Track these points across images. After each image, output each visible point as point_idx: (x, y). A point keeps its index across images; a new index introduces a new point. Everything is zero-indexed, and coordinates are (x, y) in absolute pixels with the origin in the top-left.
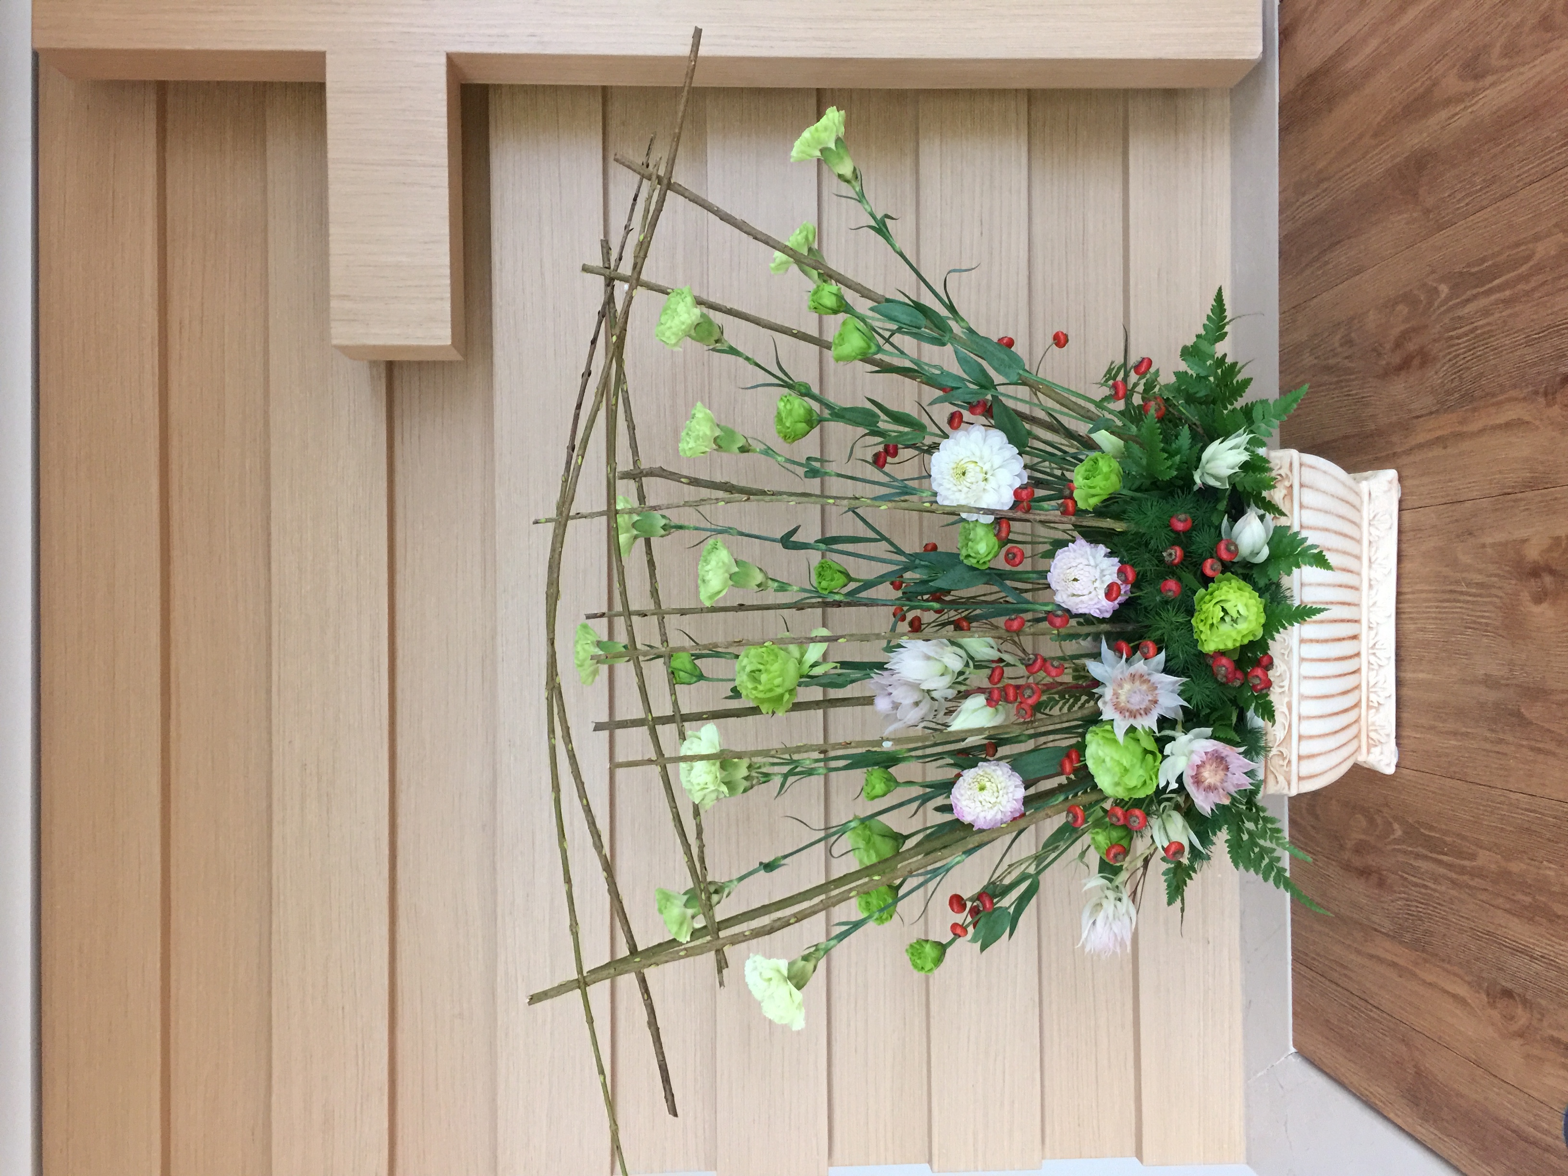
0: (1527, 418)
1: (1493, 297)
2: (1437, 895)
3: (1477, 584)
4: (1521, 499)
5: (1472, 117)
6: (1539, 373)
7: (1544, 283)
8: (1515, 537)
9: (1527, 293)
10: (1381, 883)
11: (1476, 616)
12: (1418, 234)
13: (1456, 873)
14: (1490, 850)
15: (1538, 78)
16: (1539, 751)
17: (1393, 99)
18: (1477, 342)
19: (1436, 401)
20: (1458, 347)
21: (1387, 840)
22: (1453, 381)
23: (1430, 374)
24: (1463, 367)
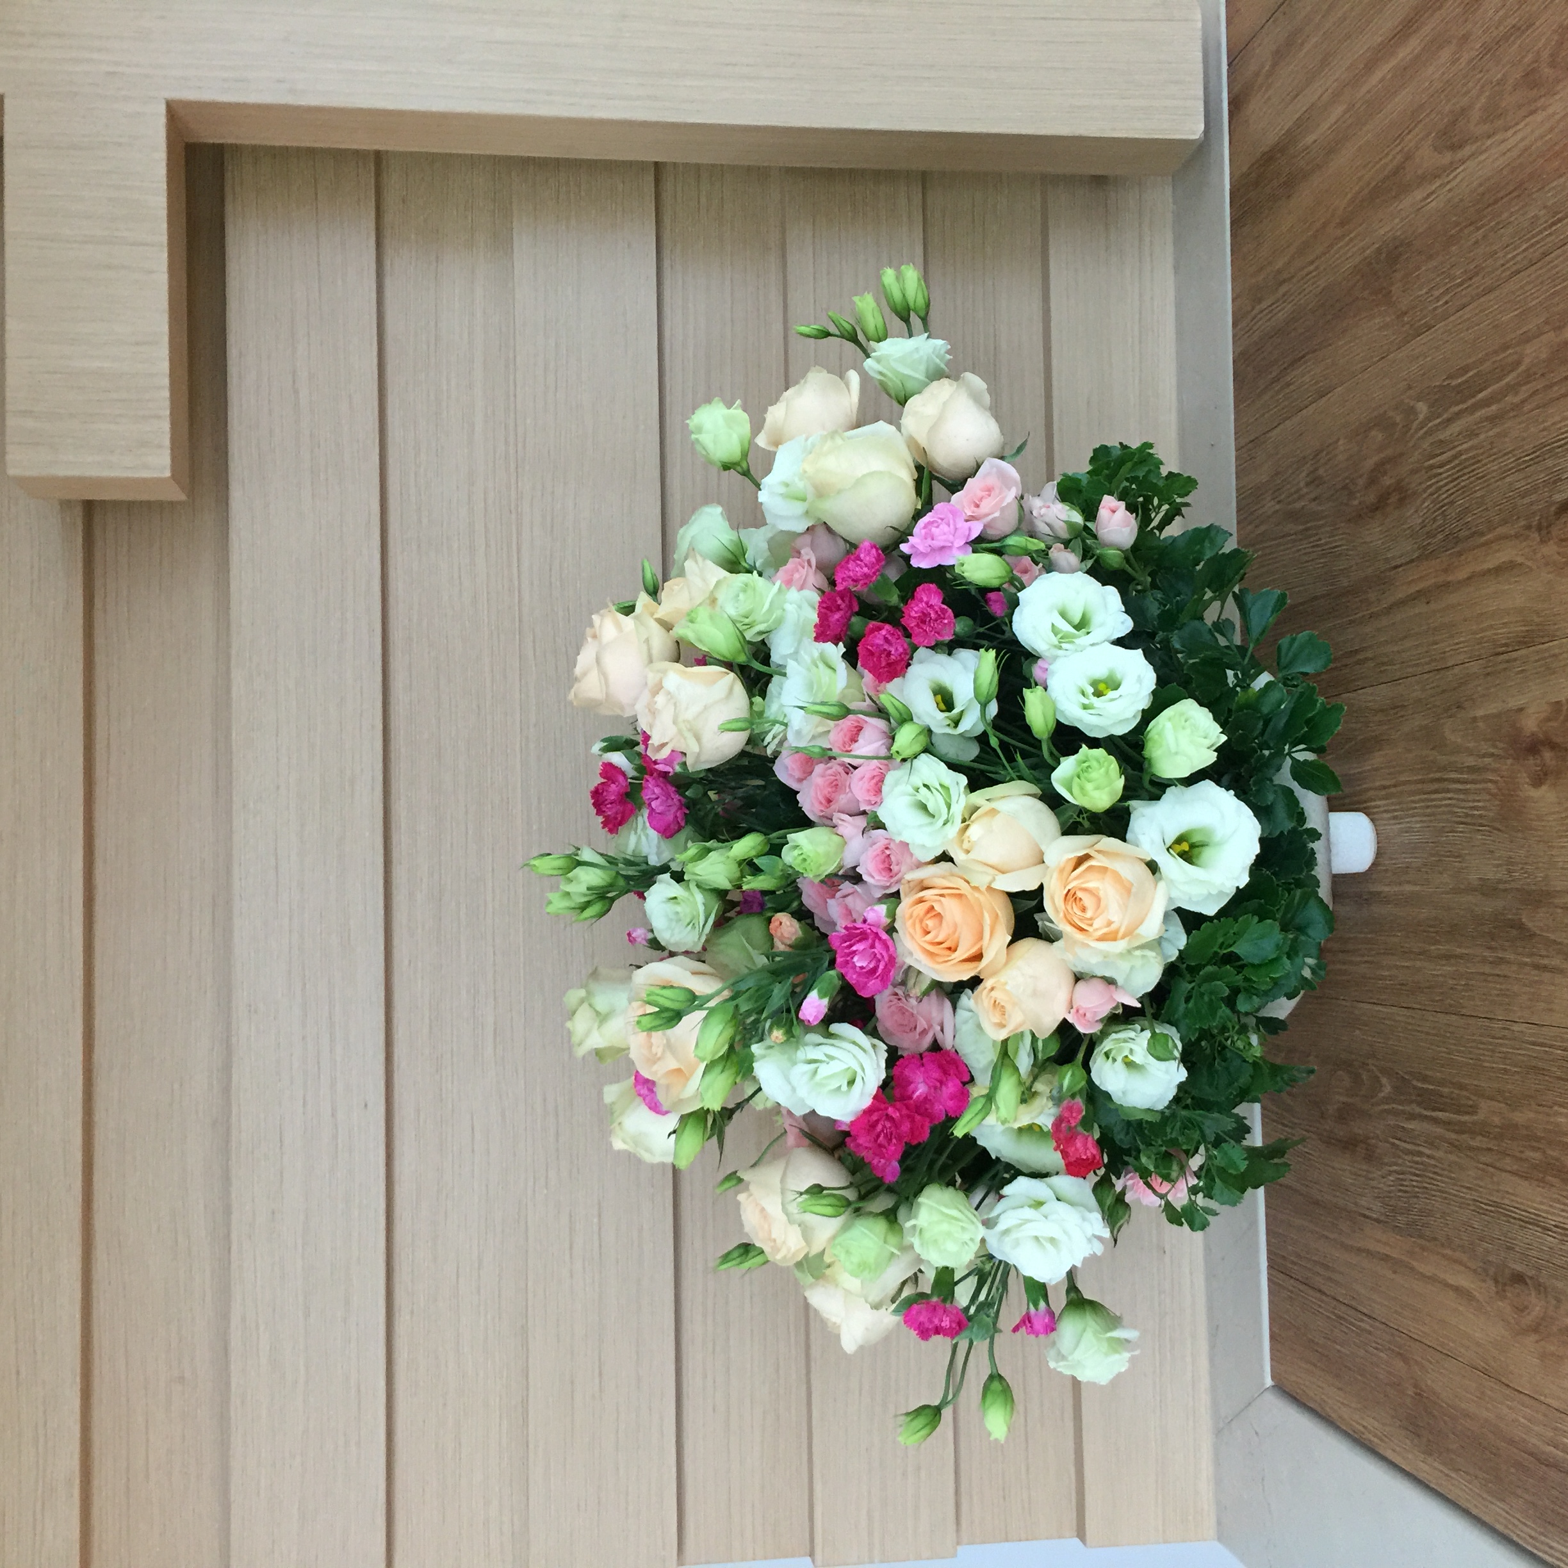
0: (1519, 560)
1: (1479, 414)
2: (1432, 1162)
3: (1468, 767)
4: (1515, 660)
5: (1450, 195)
6: (1532, 503)
7: (1535, 393)
8: (1510, 705)
9: (1517, 407)
10: (1370, 1157)
11: (1466, 808)
12: (1391, 342)
13: (1454, 1131)
14: (1492, 1099)
15: (1522, 145)
16: (1545, 968)
17: (1360, 179)
18: (1461, 470)
19: (1416, 546)
20: (1440, 477)
21: (1374, 1100)
22: (1435, 520)
23: (1409, 514)
24: (1445, 501)
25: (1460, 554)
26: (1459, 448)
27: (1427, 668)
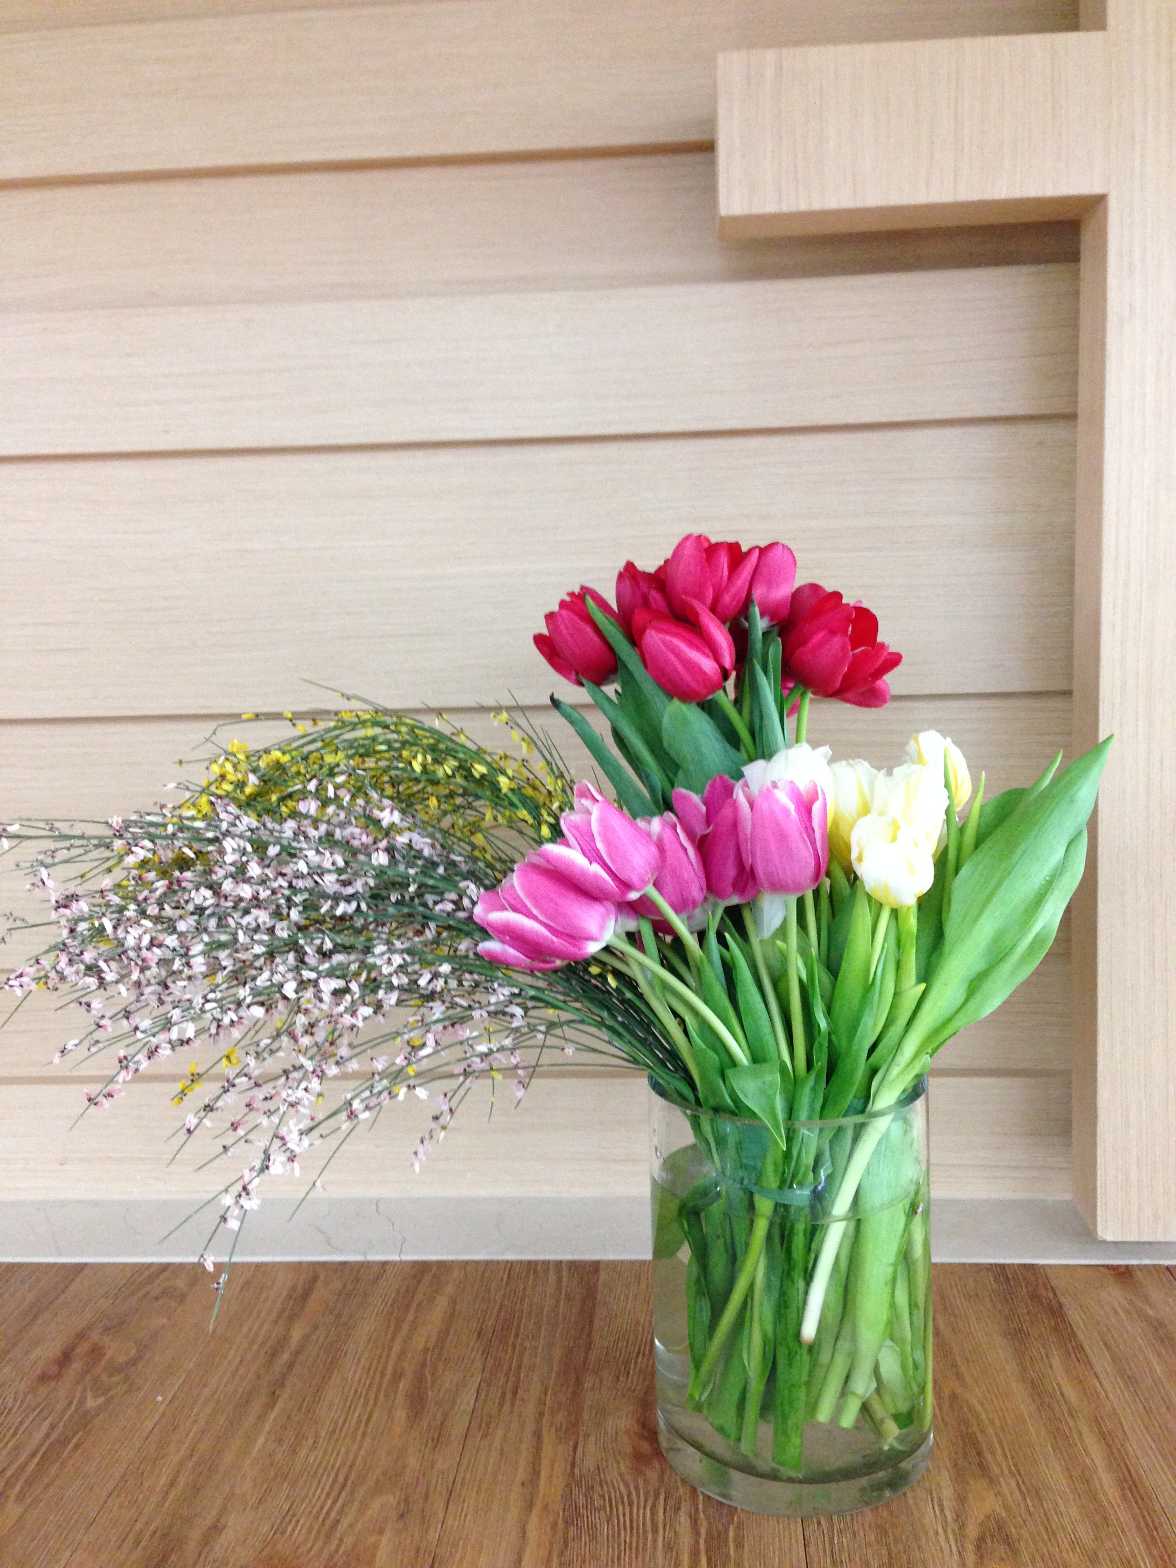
1: (686, 1557)
10: (44, 1378)
11: (301, 1515)
13: (14, 1473)
17: (992, 1422)
18: (638, 1532)
19: (585, 1472)
20: (642, 1504)
21: (88, 1389)
22: (603, 1497)
23: (622, 1465)
24: (615, 1512)
25: (554, 1525)
26: (661, 1532)
27: (459, 1480)
